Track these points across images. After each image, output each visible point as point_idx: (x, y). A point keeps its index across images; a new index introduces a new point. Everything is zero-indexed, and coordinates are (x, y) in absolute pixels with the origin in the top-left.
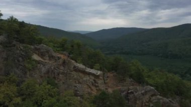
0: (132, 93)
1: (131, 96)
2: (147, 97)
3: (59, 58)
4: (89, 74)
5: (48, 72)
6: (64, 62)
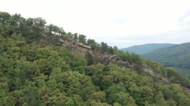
0: (107, 58)
4: (85, 48)
5: (66, 47)
6: (74, 43)
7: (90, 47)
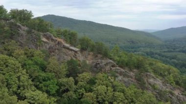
0: (99, 64)
1: (98, 66)
2: (108, 67)
3: (56, 40)
4: (72, 50)
5: (50, 48)
6: (58, 43)
7: (77, 49)
